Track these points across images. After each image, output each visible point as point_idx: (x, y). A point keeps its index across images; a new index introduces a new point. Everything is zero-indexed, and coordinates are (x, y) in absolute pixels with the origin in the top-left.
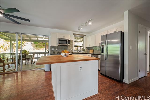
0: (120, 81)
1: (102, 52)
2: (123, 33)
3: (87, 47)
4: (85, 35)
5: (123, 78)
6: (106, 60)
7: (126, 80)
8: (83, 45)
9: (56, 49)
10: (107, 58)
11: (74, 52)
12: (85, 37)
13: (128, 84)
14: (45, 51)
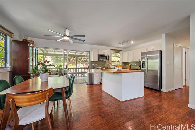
0: (159, 90)
1: (142, 67)
2: (162, 51)
3: (123, 63)
4: (122, 51)
5: (161, 89)
6: (146, 73)
7: (164, 90)
8: (119, 60)
9: (96, 65)
10: (147, 72)
11: (111, 67)
12: (121, 52)
13: (166, 92)
14: (76, 66)
